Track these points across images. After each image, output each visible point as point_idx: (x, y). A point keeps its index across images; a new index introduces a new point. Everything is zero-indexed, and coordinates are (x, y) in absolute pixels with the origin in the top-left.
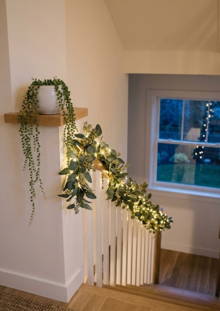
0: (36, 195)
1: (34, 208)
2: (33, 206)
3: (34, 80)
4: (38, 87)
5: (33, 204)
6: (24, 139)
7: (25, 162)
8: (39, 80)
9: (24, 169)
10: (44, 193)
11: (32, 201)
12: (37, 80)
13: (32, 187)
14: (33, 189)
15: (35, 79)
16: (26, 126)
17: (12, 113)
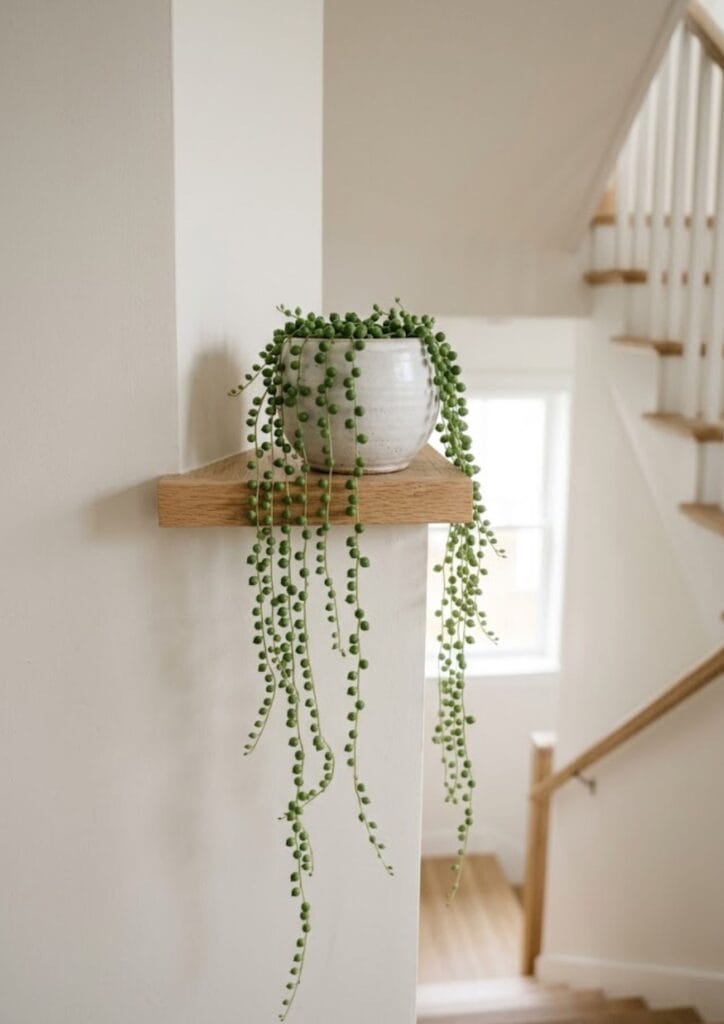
0: (316, 862)
1: (305, 929)
2: (303, 917)
3: (288, 313)
4: (359, 347)
5: (305, 908)
6: (268, 598)
7: (262, 712)
8: (311, 316)
9: (247, 747)
10: (381, 847)
11: (294, 893)
12: (304, 316)
13: (295, 828)
14: (302, 837)
15: (293, 313)
16: (285, 537)
17: (177, 476)
